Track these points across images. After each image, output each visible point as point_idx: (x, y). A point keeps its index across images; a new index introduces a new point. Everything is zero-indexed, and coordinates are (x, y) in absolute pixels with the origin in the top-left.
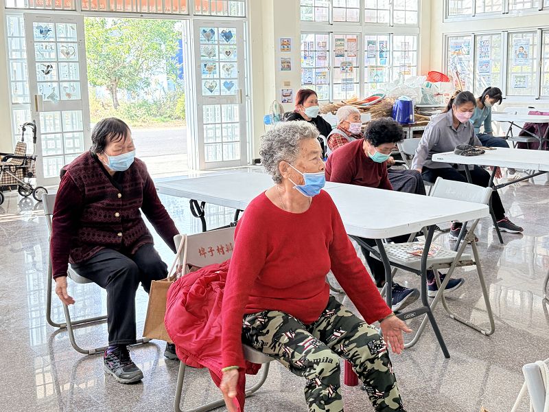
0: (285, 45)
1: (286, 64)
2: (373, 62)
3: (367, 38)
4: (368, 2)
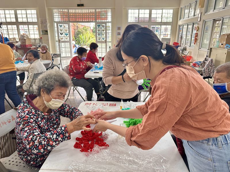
1: (119, 34)
3: (152, 26)
4: (153, 16)
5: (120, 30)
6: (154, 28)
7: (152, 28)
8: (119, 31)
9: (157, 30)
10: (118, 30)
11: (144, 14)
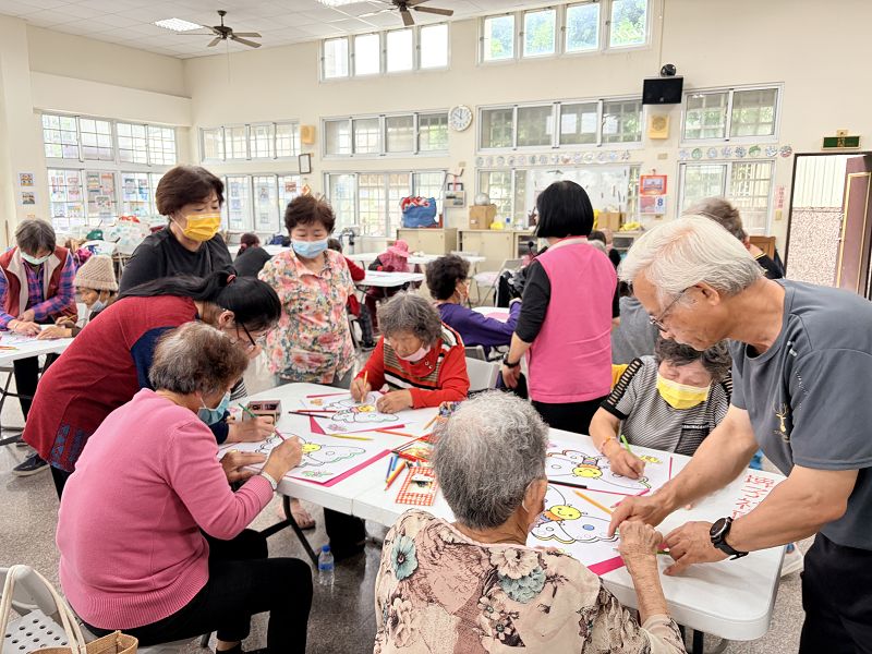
0: (27, 180)
1: (28, 199)
2: (133, 198)
3: (125, 176)
4: (122, 143)
5: (30, 184)
6: (131, 180)
7: (127, 180)
8: (28, 189)
9: (140, 189)
10: (24, 184)
11: (96, 134)
